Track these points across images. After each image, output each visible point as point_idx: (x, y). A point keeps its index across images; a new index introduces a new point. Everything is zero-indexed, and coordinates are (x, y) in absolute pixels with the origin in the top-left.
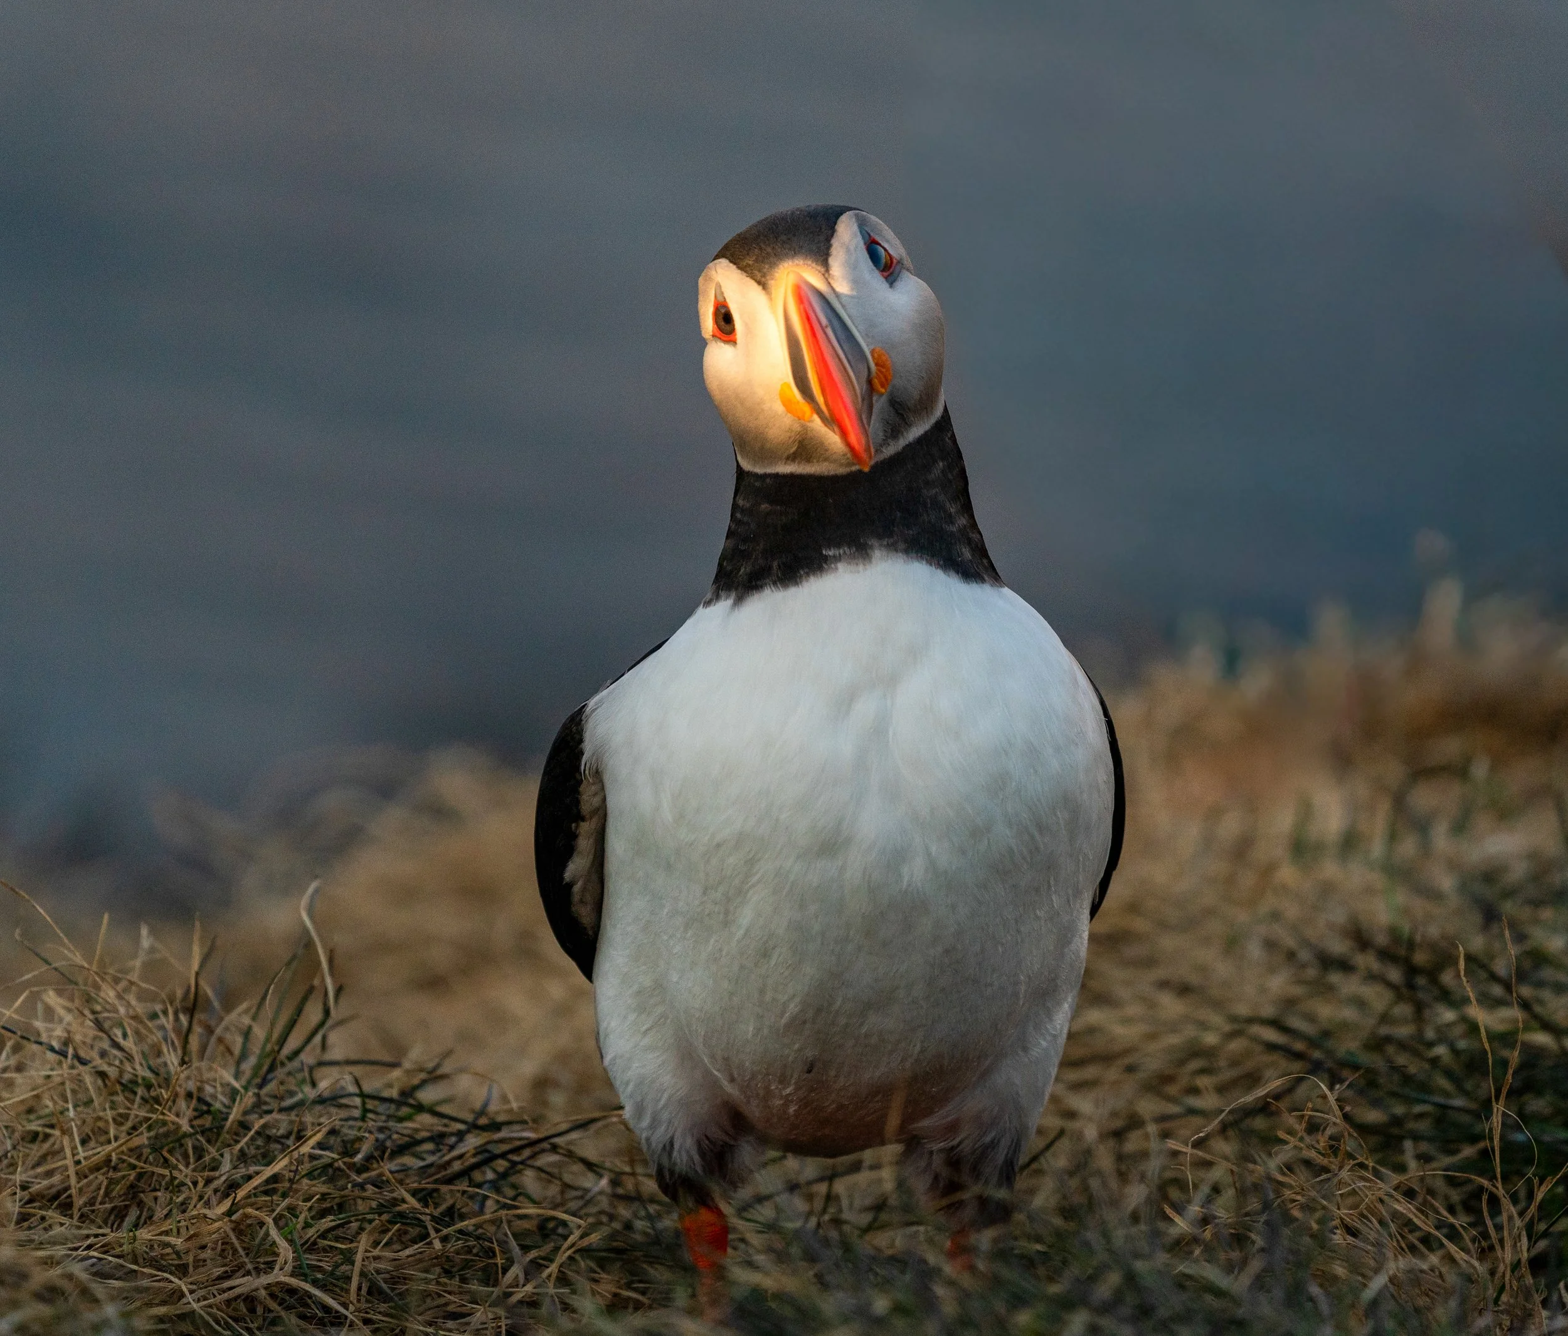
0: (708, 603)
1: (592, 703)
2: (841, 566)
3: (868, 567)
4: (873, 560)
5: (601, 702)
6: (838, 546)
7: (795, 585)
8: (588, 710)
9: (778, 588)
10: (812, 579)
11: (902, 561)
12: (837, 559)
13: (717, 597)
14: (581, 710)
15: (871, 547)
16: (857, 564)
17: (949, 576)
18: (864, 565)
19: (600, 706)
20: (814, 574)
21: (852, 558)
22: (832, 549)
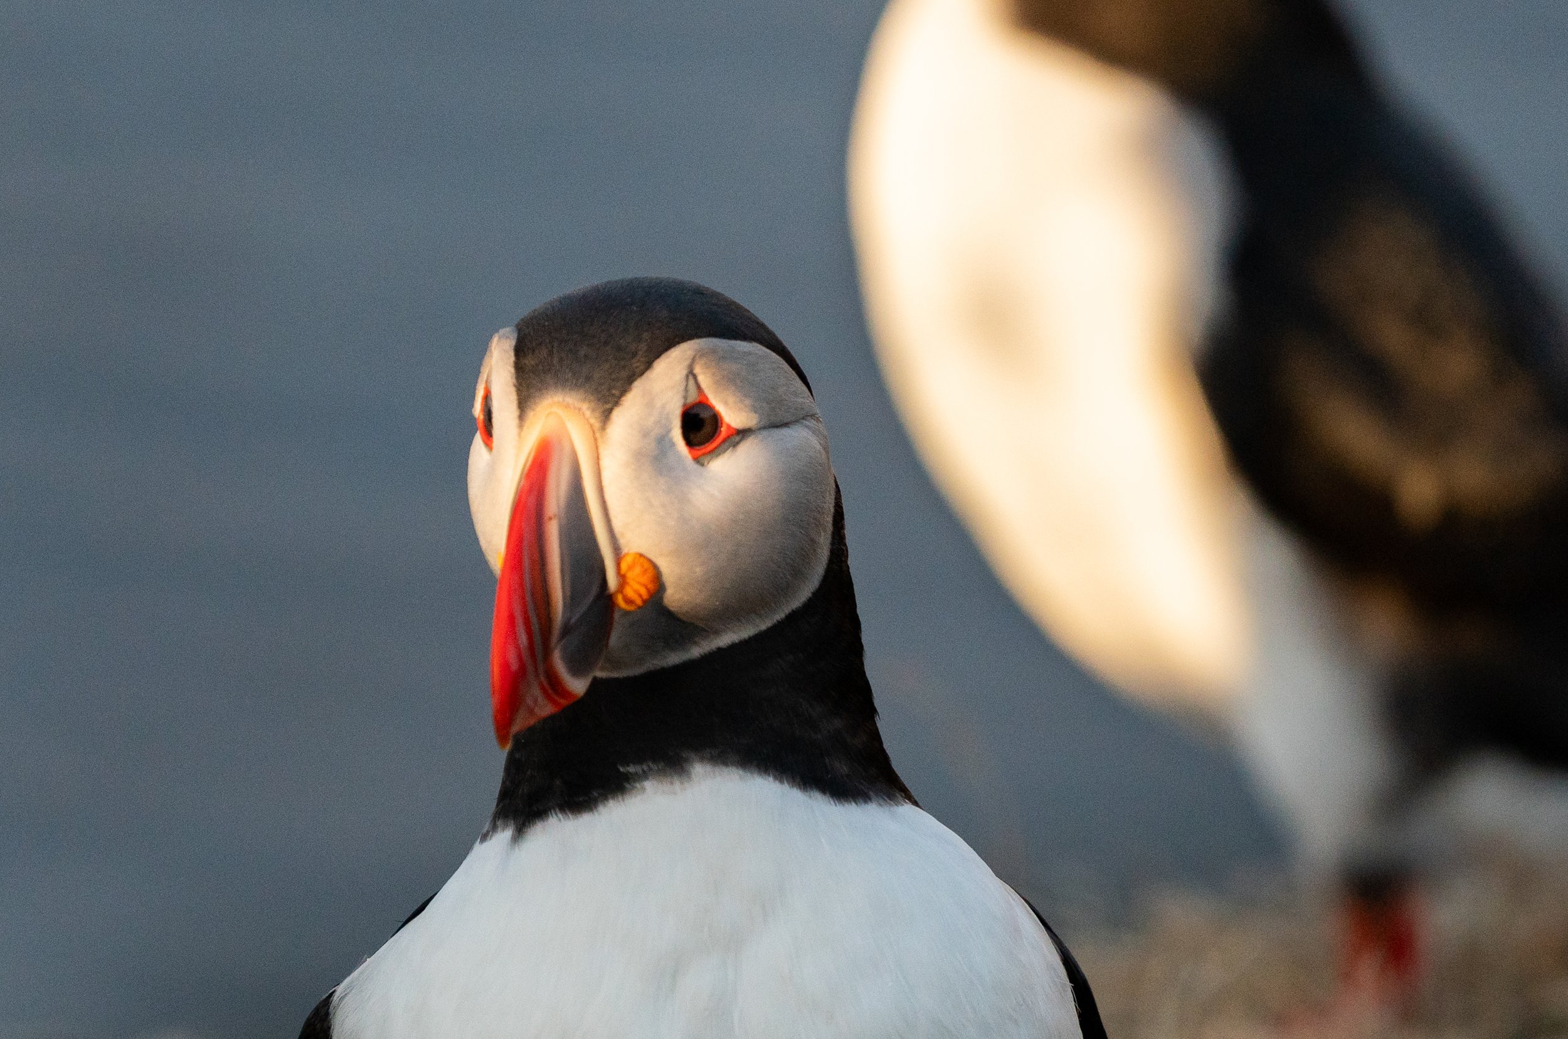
0: (485, 837)
1: (340, 990)
2: (649, 785)
3: (686, 785)
4: (693, 776)
5: (350, 987)
6: (640, 760)
7: (589, 812)
8: (336, 998)
9: (566, 814)
10: (611, 803)
11: (738, 777)
12: (645, 776)
13: (494, 828)
14: (327, 1001)
15: (687, 760)
16: (672, 783)
17: (810, 797)
18: (682, 783)
19: (348, 993)
20: (613, 798)
21: (662, 773)
22: (632, 765)
